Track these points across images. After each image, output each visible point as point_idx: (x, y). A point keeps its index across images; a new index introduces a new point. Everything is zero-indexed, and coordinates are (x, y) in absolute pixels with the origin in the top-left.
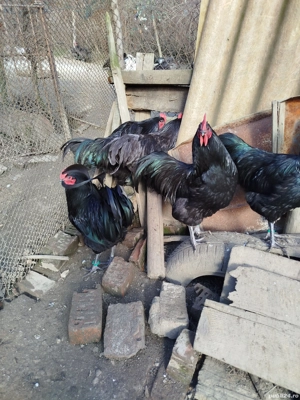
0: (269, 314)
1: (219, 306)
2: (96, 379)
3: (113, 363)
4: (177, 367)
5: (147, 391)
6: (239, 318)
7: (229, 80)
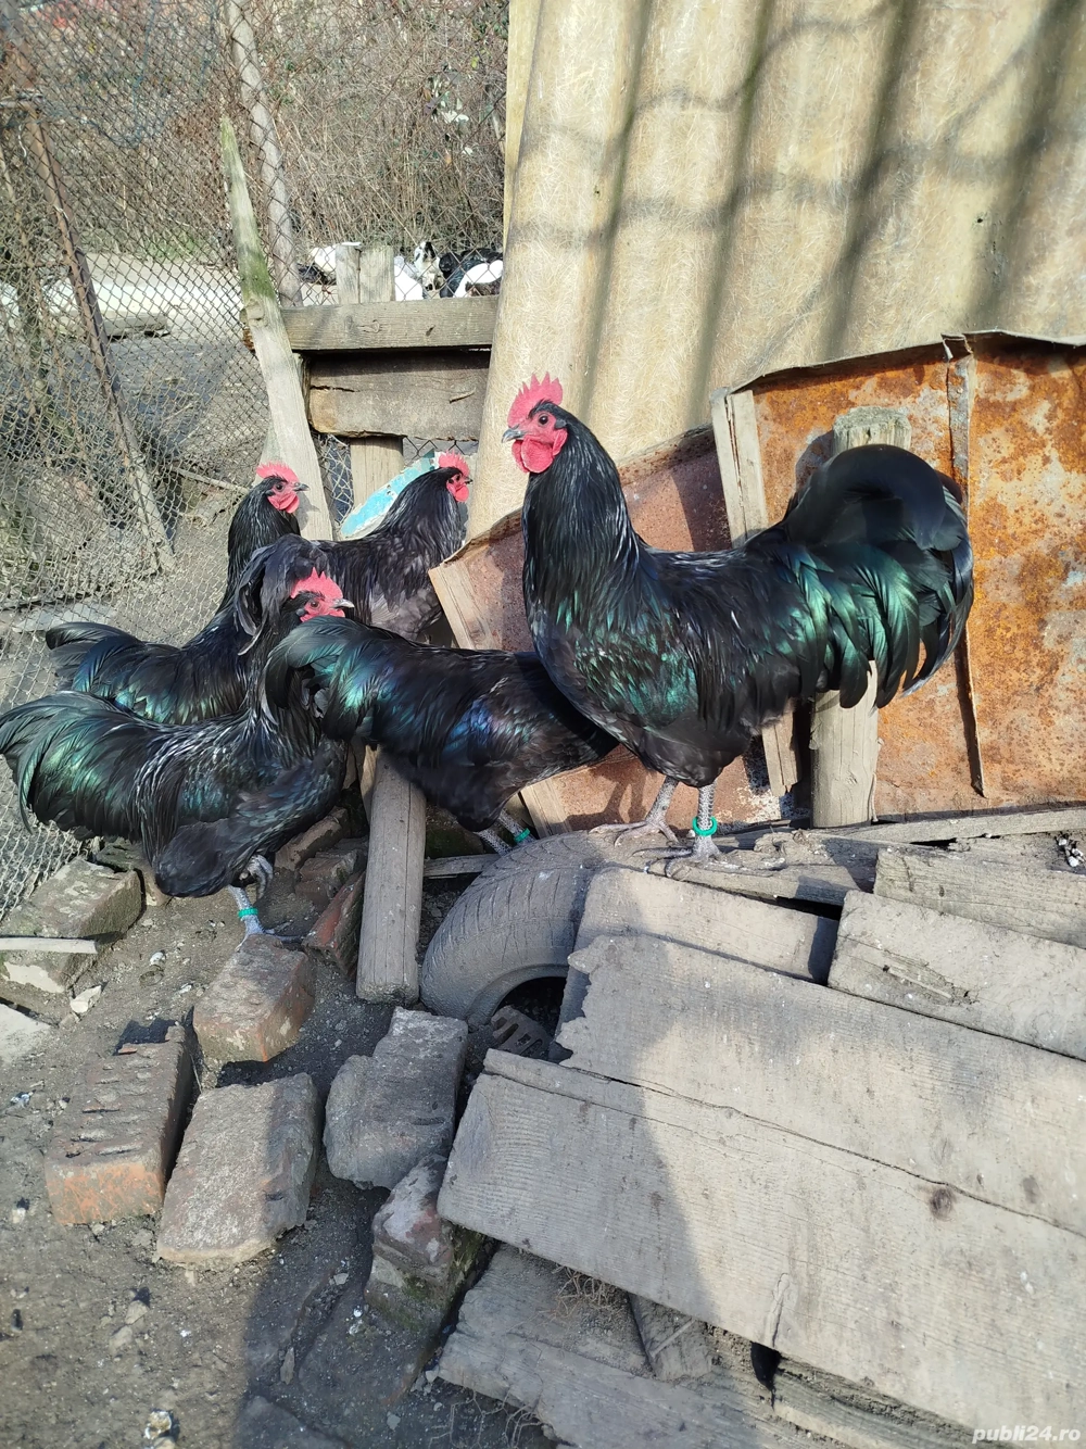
0: (683, 1088)
1: (528, 1068)
2: (125, 1333)
3: (190, 1277)
4: (398, 1280)
5: (289, 1363)
6: (587, 1103)
7: (606, 327)
